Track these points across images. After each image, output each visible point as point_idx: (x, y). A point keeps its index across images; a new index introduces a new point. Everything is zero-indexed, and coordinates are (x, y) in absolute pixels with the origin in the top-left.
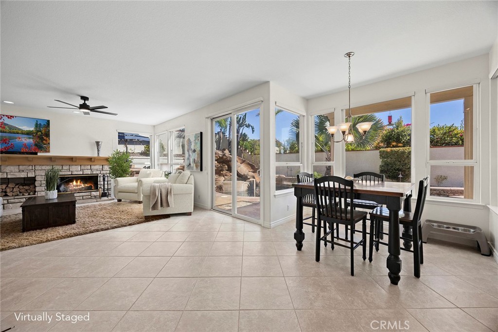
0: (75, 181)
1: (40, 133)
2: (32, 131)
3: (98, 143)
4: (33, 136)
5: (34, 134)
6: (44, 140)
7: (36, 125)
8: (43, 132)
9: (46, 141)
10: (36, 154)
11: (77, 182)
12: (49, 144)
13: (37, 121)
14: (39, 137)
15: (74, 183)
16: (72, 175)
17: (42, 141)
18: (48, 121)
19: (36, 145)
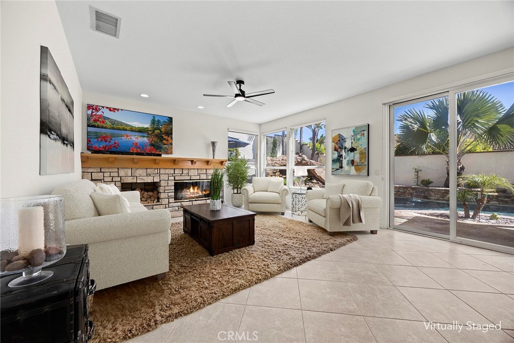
0: (192, 188)
1: (159, 131)
2: (148, 128)
3: (213, 144)
4: (148, 134)
5: (150, 132)
6: (165, 139)
7: (153, 122)
8: (163, 130)
9: (167, 140)
10: (160, 155)
11: (194, 189)
12: (171, 144)
13: (154, 117)
14: (156, 136)
15: (191, 190)
16: (190, 180)
17: (161, 141)
18: (171, 119)
19: (152, 145)
